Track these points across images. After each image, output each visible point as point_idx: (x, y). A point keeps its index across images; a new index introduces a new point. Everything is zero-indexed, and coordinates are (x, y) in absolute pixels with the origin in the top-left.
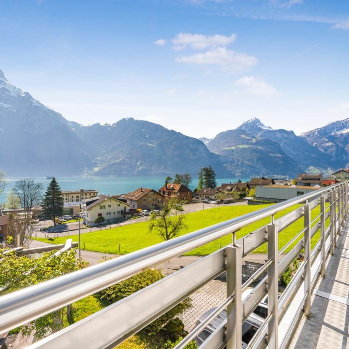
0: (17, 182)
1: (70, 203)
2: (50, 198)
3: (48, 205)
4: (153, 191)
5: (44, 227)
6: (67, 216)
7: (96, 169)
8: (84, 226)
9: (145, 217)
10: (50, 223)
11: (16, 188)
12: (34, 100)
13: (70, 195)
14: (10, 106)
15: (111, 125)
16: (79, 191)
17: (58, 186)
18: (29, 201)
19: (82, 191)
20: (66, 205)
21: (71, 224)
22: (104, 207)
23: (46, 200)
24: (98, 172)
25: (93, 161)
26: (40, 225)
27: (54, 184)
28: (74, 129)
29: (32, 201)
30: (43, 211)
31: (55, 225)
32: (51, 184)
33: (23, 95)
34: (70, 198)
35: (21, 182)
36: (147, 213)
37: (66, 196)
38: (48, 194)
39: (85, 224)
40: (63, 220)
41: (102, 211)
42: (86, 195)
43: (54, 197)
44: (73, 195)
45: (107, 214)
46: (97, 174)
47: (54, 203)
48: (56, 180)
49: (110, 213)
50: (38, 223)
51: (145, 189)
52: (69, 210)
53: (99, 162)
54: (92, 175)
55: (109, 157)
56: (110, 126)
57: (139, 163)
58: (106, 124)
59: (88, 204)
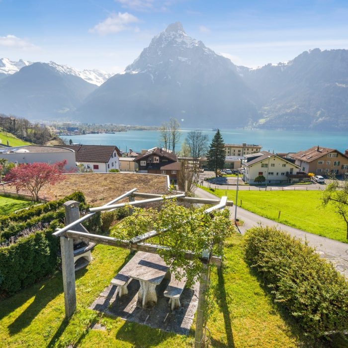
0: (189, 133)
1: (232, 157)
2: (214, 150)
3: (211, 157)
4: (336, 151)
5: (207, 177)
6: (227, 170)
7: (262, 121)
8: (243, 183)
9: (318, 185)
10: (211, 174)
11: (188, 138)
12: (206, 48)
13: (232, 148)
14: (186, 59)
15: (286, 64)
16: (242, 145)
17: (222, 138)
18: (197, 152)
19: (244, 145)
20: (228, 159)
21: (231, 178)
22: (267, 165)
23: (210, 151)
24: (264, 124)
25: (260, 112)
26: (205, 175)
27: (218, 137)
28: (241, 75)
29: (199, 151)
30: (208, 162)
31: (217, 176)
32: (215, 136)
33: (197, 45)
34: (232, 151)
35: (192, 133)
36: (321, 181)
37: (229, 149)
38: (213, 146)
39: (244, 181)
40: (224, 173)
41: (264, 170)
42: (248, 149)
43: (217, 150)
44: (234, 149)
45: (269, 173)
46: (262, 127)
47: (217, 155)
48: (220, 133)
49: (272, 173)
50: (203, 172)
51: (324, 149)
52: (230, 163)
53: (266, 113)
54: (257, 128)
55: (279, 106)
56: (284, 66)
57: (319, 113)
58: (280, 63)
59: (249, 159)
